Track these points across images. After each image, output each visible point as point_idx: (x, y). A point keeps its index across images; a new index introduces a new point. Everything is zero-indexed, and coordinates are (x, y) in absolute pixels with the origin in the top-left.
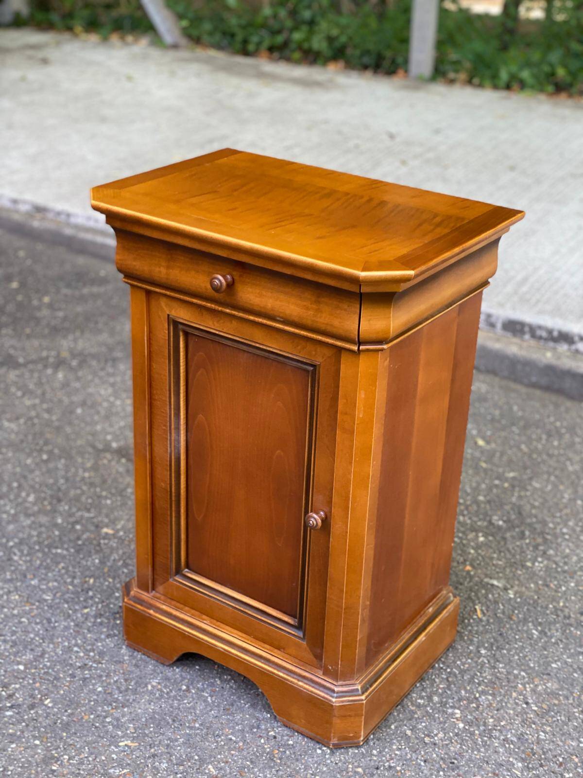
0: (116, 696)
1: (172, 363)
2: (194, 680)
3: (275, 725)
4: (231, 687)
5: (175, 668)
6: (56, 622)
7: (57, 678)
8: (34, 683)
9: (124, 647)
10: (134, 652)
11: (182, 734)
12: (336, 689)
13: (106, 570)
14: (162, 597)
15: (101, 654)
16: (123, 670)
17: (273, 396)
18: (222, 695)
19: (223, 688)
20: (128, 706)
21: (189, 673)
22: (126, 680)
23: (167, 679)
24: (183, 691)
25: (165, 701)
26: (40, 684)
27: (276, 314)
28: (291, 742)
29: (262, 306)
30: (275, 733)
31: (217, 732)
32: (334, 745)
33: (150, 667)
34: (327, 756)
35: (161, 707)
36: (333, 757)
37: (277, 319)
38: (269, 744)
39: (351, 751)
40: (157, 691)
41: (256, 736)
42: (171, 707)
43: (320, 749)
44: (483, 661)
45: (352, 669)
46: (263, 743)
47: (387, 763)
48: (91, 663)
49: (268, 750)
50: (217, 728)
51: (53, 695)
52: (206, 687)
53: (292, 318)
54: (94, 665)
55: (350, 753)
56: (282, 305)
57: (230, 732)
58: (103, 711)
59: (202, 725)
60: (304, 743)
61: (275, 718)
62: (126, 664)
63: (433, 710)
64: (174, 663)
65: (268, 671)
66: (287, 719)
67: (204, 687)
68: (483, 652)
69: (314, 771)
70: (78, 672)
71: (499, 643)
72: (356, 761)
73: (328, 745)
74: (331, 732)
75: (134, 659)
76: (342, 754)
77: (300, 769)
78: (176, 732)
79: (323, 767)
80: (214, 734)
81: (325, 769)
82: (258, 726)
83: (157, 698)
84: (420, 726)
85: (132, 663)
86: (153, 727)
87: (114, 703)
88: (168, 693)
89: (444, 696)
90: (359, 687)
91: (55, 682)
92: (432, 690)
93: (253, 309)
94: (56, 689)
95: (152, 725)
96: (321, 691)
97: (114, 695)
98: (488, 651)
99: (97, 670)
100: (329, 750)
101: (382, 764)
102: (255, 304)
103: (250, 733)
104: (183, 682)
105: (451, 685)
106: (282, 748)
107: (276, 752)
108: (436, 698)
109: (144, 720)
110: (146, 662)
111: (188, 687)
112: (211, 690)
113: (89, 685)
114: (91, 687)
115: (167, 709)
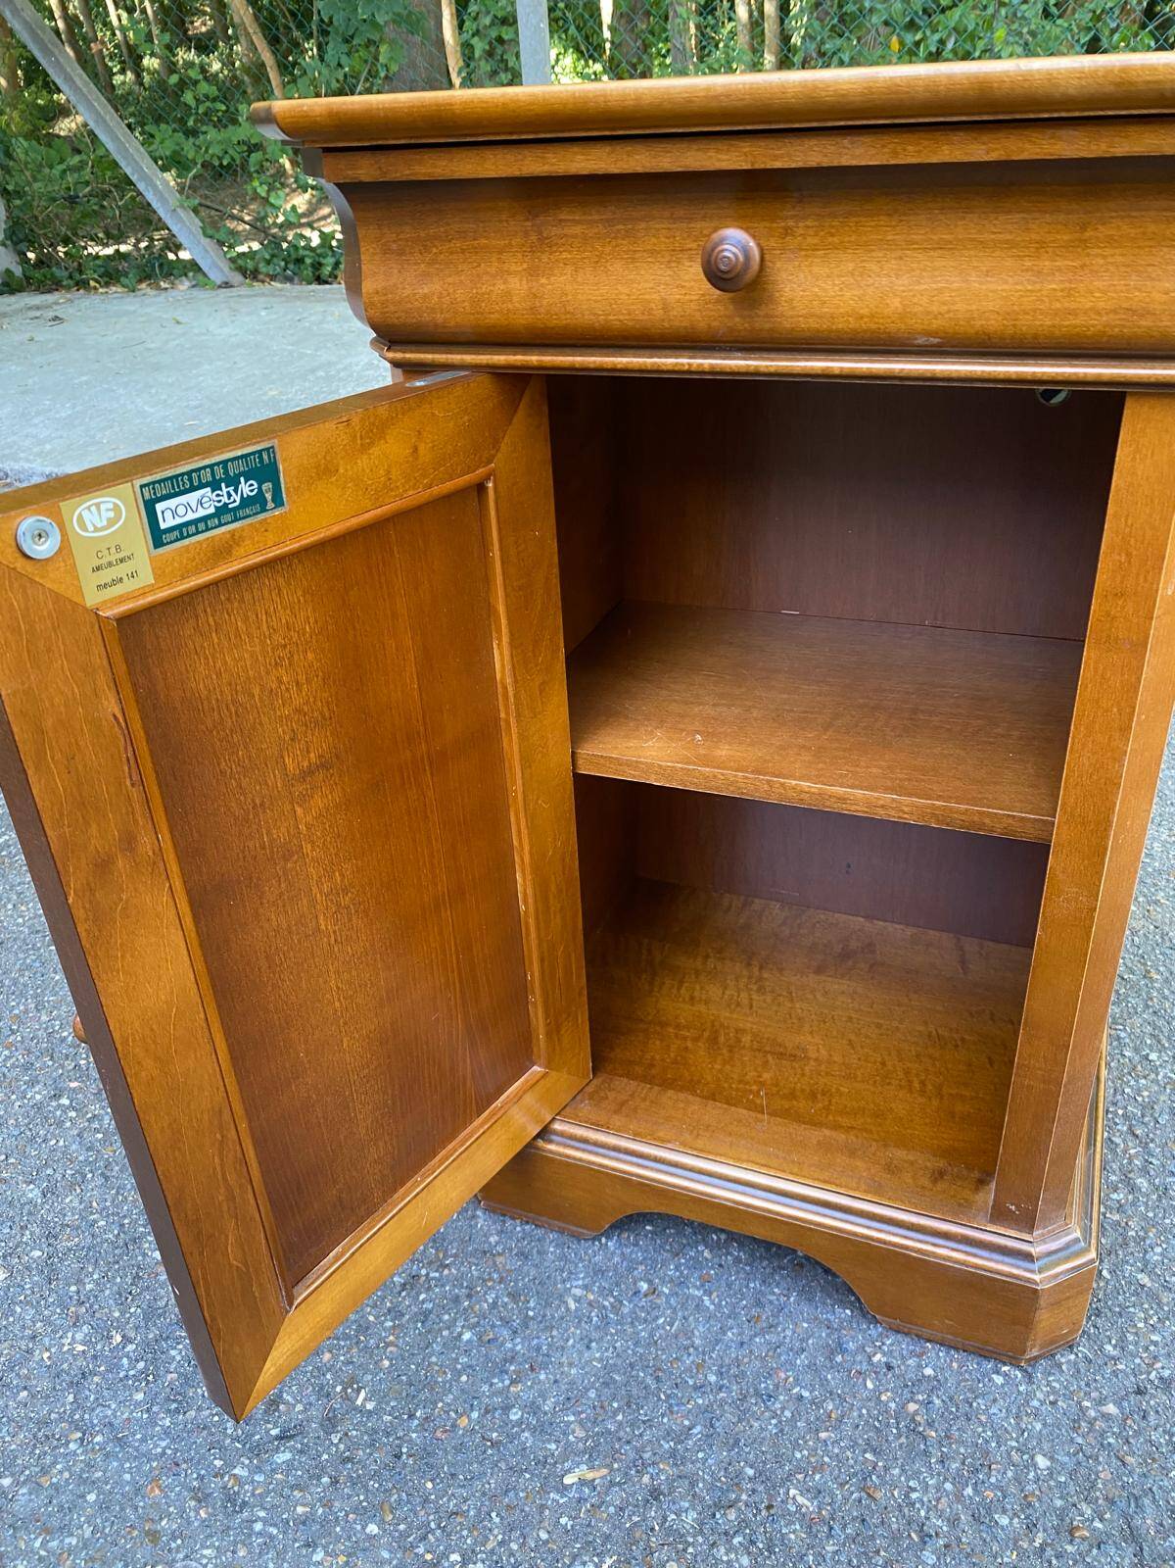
0: (509, 1345)
2: (654, 1261)
3: (873, 1332)
4: (737, 1260)
7: (364, 1328)
8: (316, 1354)
9: (479, 1213)
10: (504, 1222)
11: (690, 1411)
12: (1034, 1250)
15: (438, 1241)
16: (498, 1271)
18: (729, 1286)
19: (721, 1265)
20: (544, 1366)
21: (636, 1244)
22: (514, 1296)
23: (599, 1272)
24: (646, 1296)
25: (617, 1330)
26: (330, 1352)
27: (916, 324)
28: (928, 1371)
29: (865, 311)
30: (884, 1354)
31: (763, 1385)
32: (1030, 1359)
33: (552, 1249)
34: (1021, 1389)
35: (615, 1348)
36: (1035, 1387)
37: (916, 342)
38: (887, 1390)
39: (1063, 1360)
40: (590, 1309)
41: (849, 1375)
42: (636, 1344)
43: (998, 1373)
44: (1165, 1076)
45: (1061, 1202)
46: (874, 1390)
47: (1154, 1373)
48: (424, 1272)
49: (893, 1405)
50: (758, 1375)
51: (370, 1377)
52: (685, 1272)
53: (978, 323)
54: (432, 1275)
55: (1064, 1367)
56: (940, 291)
57: (791, 1379)
58: (494, 1394)
59: (722, 1374)
60: (955, 1365)
61: (864, 1314)
62: (499, 1254)
63: (1154, 1211)
64: (602, 1235)
65: (855, 1234)
66: (902, 1320)
67: (682, 1273)
68: (1153, 1056)
69: (1018, 1438)
70: (404, 1298)
71: (1166, 1031)
72: (1088, 1385)
73: (1014, 1362)
74: (1026, 1339)
75: (511, 1238)
76: (1049, 1374)
77: (987, 1442)
78: (676, 1409)
79: (1031, 1423)
80: (758, 1394)
81: (1038, 1426)
82: (840, 1345)
83: (597, 1328)
84: (1155, 1258)
85: (511, 1250)
86: (619, 1409)
87: (511, 1364)
88: (616, 1309)
89: (1152, 1173)
90: (1078, 1234)
91: (362, 1338)
92: (1122, 1164)
93: (831, 331)
94: (371, 1357)
95: (615, 1405)
96: (997, 1262)
97: (502, 1344)
98: (1160, 1052)
99: (443, 1286)
100: (1017, 1372)
101: (1144, 1376)
102: (842, 310)
103: (832, 1368)
104: (636, 1272)
105: (1146, 1143)
106: (918, 1393)
107: (912, 1407)
108: (1142, 1182)
109: (593, 1396)
110: (539, 1240)
111: (650, 1282)
112: (700, 1278)
113: (440, 1330)
114: (445, 1333)
115: (630, 1352)
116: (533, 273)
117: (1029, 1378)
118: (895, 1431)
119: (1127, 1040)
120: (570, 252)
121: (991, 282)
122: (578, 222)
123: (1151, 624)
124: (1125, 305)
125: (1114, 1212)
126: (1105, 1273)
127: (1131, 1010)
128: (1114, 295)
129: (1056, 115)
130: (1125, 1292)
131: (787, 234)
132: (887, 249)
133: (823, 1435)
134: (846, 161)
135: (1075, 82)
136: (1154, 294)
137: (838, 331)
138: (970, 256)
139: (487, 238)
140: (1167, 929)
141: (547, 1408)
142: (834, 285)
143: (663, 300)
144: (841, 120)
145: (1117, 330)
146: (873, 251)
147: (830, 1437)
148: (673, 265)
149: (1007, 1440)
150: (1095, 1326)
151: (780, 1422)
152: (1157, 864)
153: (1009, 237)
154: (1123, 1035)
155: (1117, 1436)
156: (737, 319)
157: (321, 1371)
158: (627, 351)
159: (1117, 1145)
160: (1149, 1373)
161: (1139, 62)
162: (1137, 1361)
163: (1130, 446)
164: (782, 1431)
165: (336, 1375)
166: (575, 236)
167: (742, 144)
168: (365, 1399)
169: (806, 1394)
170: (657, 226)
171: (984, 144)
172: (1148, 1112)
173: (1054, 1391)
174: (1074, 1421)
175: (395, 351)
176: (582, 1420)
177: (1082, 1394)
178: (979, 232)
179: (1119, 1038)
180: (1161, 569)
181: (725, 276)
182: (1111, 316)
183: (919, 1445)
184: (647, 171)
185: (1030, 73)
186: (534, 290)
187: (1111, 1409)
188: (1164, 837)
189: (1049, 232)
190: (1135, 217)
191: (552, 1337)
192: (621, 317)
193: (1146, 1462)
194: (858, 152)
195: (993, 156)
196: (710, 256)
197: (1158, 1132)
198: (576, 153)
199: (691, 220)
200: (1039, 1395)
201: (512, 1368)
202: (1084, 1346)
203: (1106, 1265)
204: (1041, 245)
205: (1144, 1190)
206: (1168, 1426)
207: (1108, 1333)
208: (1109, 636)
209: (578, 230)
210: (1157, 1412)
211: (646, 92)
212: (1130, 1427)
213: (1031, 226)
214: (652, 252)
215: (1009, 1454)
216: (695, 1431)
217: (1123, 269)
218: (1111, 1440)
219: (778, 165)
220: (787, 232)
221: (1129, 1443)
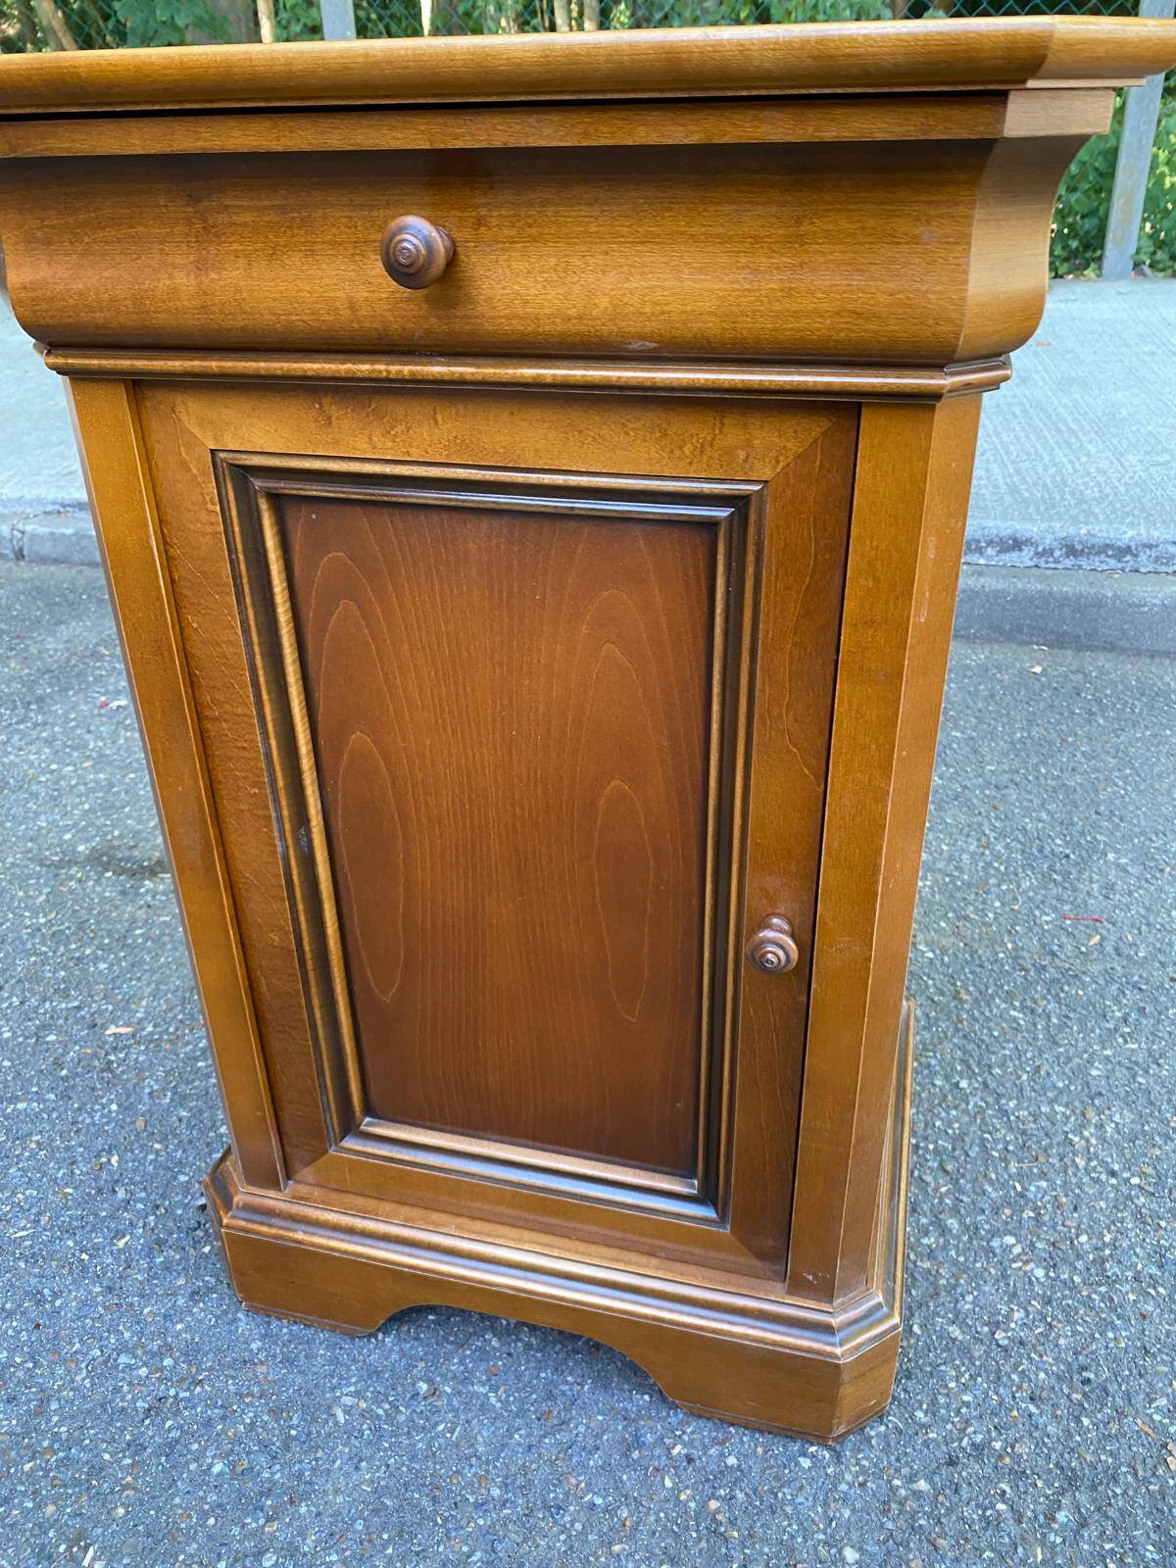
0: (266, 1475)
1: (248, 600)
2: (436, 1356)
3: (673, 1420)
4: (528, 1347)
5: (380, 1336)
6: (56, 1295)
7: (98, 1470)
8: (39, 1507)
9: (240, 1315)
10: (269, 1323)
11: (469, 1535)
12: (835, 1322)
13: (140, 1124)
14: (316, 1192)
15: (191, 1353)
16: (259, 1384)
17: (584, 630)
18: (518, 1377)
19: (510, 1354)
20: (305, 1497)
21: (416, 1339)
22: (275, 1412)
23: (374, 1373)
24: (425, 1398)
25: (391, 1444)
26: (55, 1503)
27: (631, 326)
28: (732, 1461)
29: (572, 312)
30: (685, 1445)
31: (552, 1495)
32: (839, 1436)
33: (322, 1352)
34: (829, 1471)
35: (388, 1466)
36: (843, 1467)
37: (631, 347)
38: (687, 1487)
39: (873, 1433)
40: (361, 1420)
41: (646, 1474)
42: (413, 1458)
43: (804, 1455)
44: (976, 1105)
45: (862, 1266)
46: (673, 1489)
47: (966, 1440)
48: (172, 1392)
49: (692, 1505)
50: (547, 1482)
51: (100, 1530)
52: (470, 1365)
53: (696, 326)
54: (182, 1395)
55: (873, 1442)
56: (652, 289)
57: (583, 1485)
58: (245, 1537)
59: (506, 1486)
60: (760, 1450)
61: (664, 1400)
62: (262, 1363)
63: (964, 1255)
64: (379, 1330)
65: (646, 1317)
66: (704, 1405)
67: (466, 1367)
68: (964, 1084)
69: (825, 1529)
70: (148, 1428)
71: (976, 1055)
72: (898, 1460)
73: (821, 1439)
74: (832, 1417)
75: (276, 1343)
76: (859, 1451)
77: (792, 1537)
78: (453, 1534)
79: (839, 1510)
80: (546, 1507)
81: (847, 1513)
82: (637, 1438)
83: (370, 1442)
84: (966, 1307)
85: (274, 1356)
86: (389, 1541)
87: (267, 1497)
88: (390, 1418)
89: (963, 1211)
90: (880, 1298)
91: (94, 1482)
92: (932, 1205)
93: (538, 334)
94: (103, 1506)
95: (385, 1536)
96: (796, 1337)
97: (259, 1474)
98: (970, 1078)
99: (194, 1407)
100: (825, 1452)
101: (956, 1444)
102: (546, 311)
103: (628, 1466)
104: (415, 1371)
105: (957, 1180)
106: (720, 1487)
107: (713, 1505)
108: (952, 1223)
109: (360, 1528)
110: (308, 1342)
111: (430, 1381)
112: (486, 1371)
113: (187, 1463)
114: (193, 1467)
115: (405, 1469)
116: (201, 266)
117: (838, 1457)
118: (694, 1535)
119: (938, 1068)
120: (241, 244)
121: (706, 280)
122: (249, 209)
123: (904, 656)
124: (849, 307)
125: (925, 1259)
126: (916, 1328)
127: (942, 1035)
128: (838, 296)
129: (754, 93)
130: (936, 1349)
131: (480, 225)
132: (591, 243)
133: (616, 1548)
134: (534, 141)
135: (770, 54)
136: (878, 295)
137: (544, 333)
138: (681, 251)
139: (145, 226)
140: (976, 945)
141: (306, 1549)
142: (536, 282)
143: (349, 297)
144: (521, 94)
145: (843, 334)
146: (576, 244)
147: (624, 1549)
148: (357, 258)
149: (814, 1533)
150: (905, 1390)
151: (569, 1537)
152: (966, 877)
153: (721, 230)
154: (933, 1062)
155: (929, 1515)
156: (433, 320)
157: (42, 1528)
158: (317, 356)
159: (928, 1184)
160: (961, 1440)
161: (837, 33)
162: (949, 1426)
163: (869, 462)
164: (571, 1548)
165: (60, 1533)
166: (245, 225)
167: (419, 121)
168: (94, 1559)
169: (599, 1501)
170: (337, 214)
171: (682, 125)
172: (959, 1144)
173: (863, 1471)
174: (884, 1503)
175: (56, 356)
176: (346, 1558)
177: (892, 1471)
178: (688, 224)
179: (929, 1066)
180: (911, 595)
181: (406, 270)
182: (836, 319)
183: (720, 1549)
184: (315, 148)
185: (721, 43)
186: (204, 287)
187: (922, 1485)
188: (972, 848)
189: (763, 226)
190: (853, 210)
191: (316, 1459)
192: (305, 318)
193: (958, 1543)
194: (546, 132)
195: (693, 139)
196: (388, 248)
197: (969, 1166)
198: (233, 128)
199: (373, 207)
200: (848, 1477)
201: (269, 1502)
202: (894, 1416)
203: (917, 1319)
204: (756, 240)
205: (955, 1231)
206: (981, 1498)
207: (919, 1397)
208: (861, 668)
209: (248, 217)
210: (970, 1484)
211: (297, 56)
212: (942, 1504)
213: (744, 219)
214: (334, 244)
215: (816, 1549)
216: (474, 1558)
217: (844, 268)
218: (922, 1522)
219: (459, 144)
220: (480, 222)
221: (941, 1523)
